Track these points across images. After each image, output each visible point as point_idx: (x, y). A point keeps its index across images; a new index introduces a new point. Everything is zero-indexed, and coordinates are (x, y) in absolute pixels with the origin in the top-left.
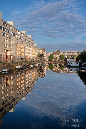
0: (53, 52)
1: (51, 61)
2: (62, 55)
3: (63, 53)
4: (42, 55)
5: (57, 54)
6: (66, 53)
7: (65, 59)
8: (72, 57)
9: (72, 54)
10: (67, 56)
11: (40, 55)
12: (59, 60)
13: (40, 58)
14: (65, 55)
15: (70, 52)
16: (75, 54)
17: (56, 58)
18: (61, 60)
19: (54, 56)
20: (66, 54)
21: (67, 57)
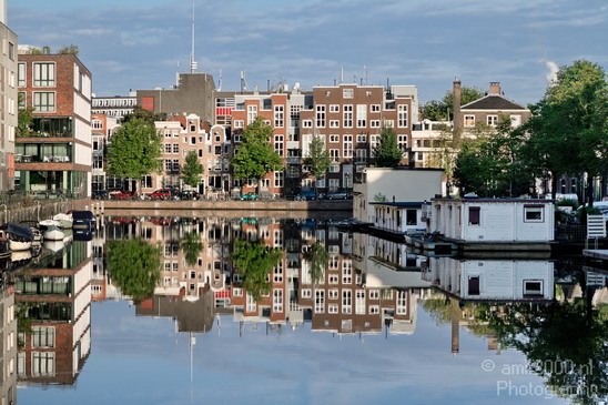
0: (141, 95)
1: (133, 195)
2: (256, 124)
3: (268, 103)
4: (60, 126)
5: (193, 117)
6: (298, 100)
7: (293, 174)
8: (361, 153)
9: (362, 112)
10: (307, 140)
11: (37, 124)
12: (216, 183)
13: (37, 158)
14: (291, 130)
15: (347, 95)
16: (394, 116)
17: (192, 159)
18: (241, 184)
19: (165, 141)
20: (296, 118)
21: (314, 146)
